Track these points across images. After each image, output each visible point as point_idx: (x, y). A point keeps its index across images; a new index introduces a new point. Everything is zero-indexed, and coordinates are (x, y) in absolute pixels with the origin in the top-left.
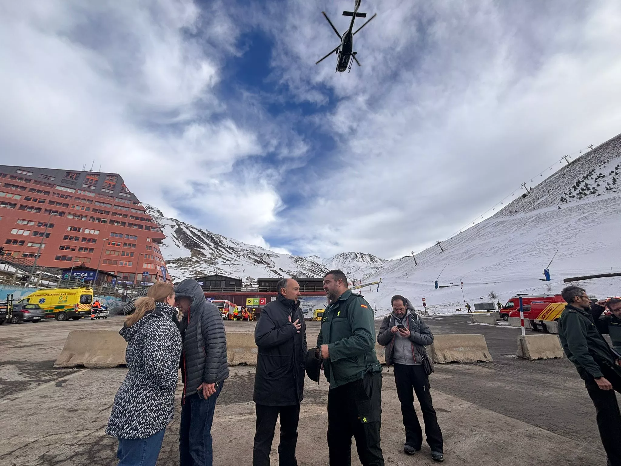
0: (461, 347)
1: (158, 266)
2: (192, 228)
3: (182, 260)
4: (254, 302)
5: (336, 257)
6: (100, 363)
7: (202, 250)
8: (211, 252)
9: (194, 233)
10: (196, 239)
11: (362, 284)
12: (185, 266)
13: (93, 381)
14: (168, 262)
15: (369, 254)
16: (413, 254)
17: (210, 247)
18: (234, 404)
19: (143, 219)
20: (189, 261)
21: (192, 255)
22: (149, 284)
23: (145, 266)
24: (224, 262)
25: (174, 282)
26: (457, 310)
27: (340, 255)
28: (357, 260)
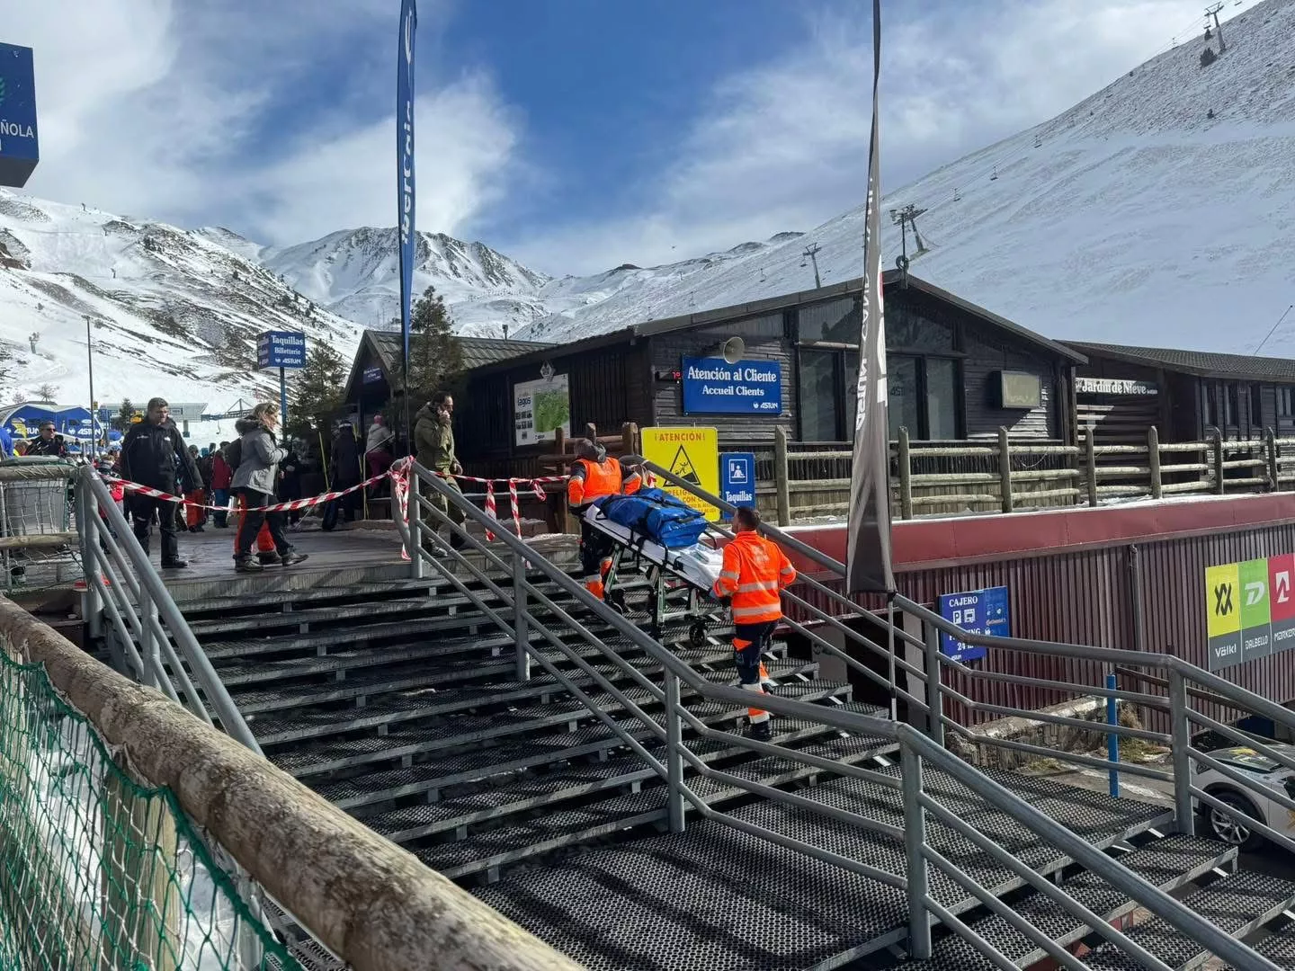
5: (331, 246)
15: (479, 246)
27: (348, 238)
28: (427, 264)
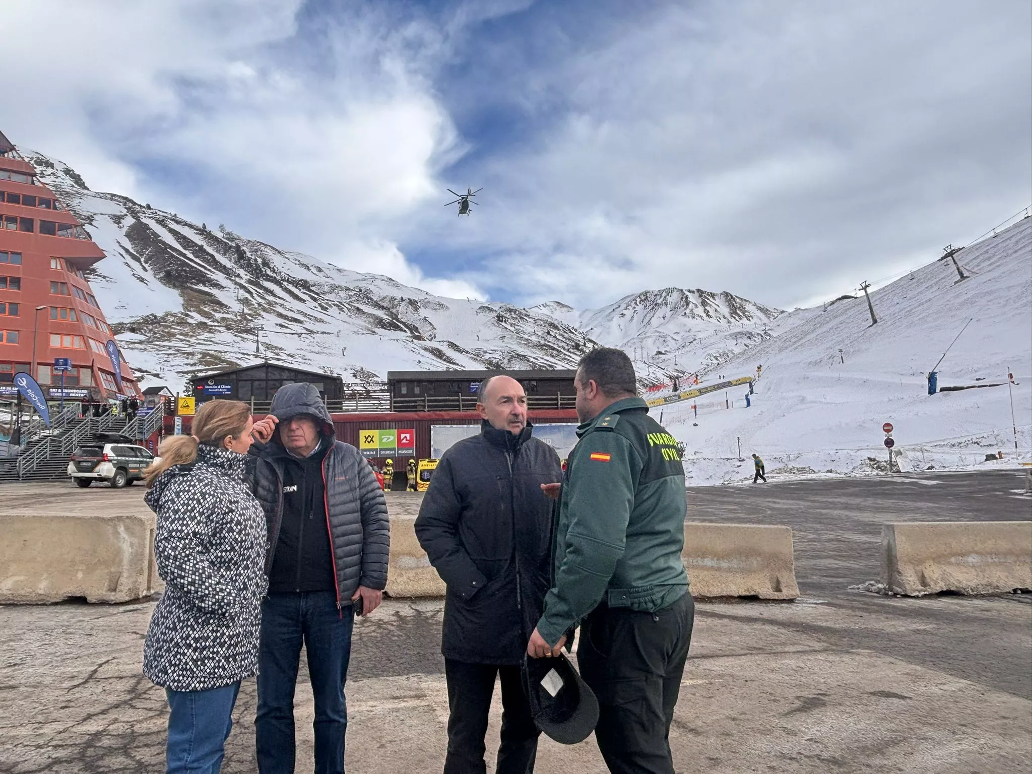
0: (973, 555)
1: (92, 342)
2: (178, 222)
3: (159, 323)
4: (381, 439)
5: (623, 306)
6: (22, 592)
7: (214, 291)
8: (241, 297)
9: (184, 238)
10: (191, 256)
11: (700, 386)
12: (169, 340)
13: (21, 632)
14: (118, 329)
15: (726, 294)
16: (865, 288)
17: (237, 280)
18: (374, 680)
19: (30, 201)
20: (178, 324)
21: (185, 307)
22: (74, 393)
23: (55, 341)
24: (282, 326)
25: (143, 386)
26: (991, 457)
27: (635, 300)
28: (688, 311)
